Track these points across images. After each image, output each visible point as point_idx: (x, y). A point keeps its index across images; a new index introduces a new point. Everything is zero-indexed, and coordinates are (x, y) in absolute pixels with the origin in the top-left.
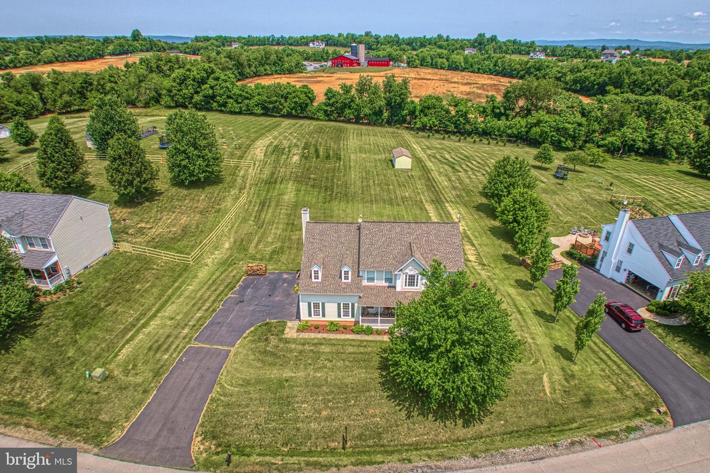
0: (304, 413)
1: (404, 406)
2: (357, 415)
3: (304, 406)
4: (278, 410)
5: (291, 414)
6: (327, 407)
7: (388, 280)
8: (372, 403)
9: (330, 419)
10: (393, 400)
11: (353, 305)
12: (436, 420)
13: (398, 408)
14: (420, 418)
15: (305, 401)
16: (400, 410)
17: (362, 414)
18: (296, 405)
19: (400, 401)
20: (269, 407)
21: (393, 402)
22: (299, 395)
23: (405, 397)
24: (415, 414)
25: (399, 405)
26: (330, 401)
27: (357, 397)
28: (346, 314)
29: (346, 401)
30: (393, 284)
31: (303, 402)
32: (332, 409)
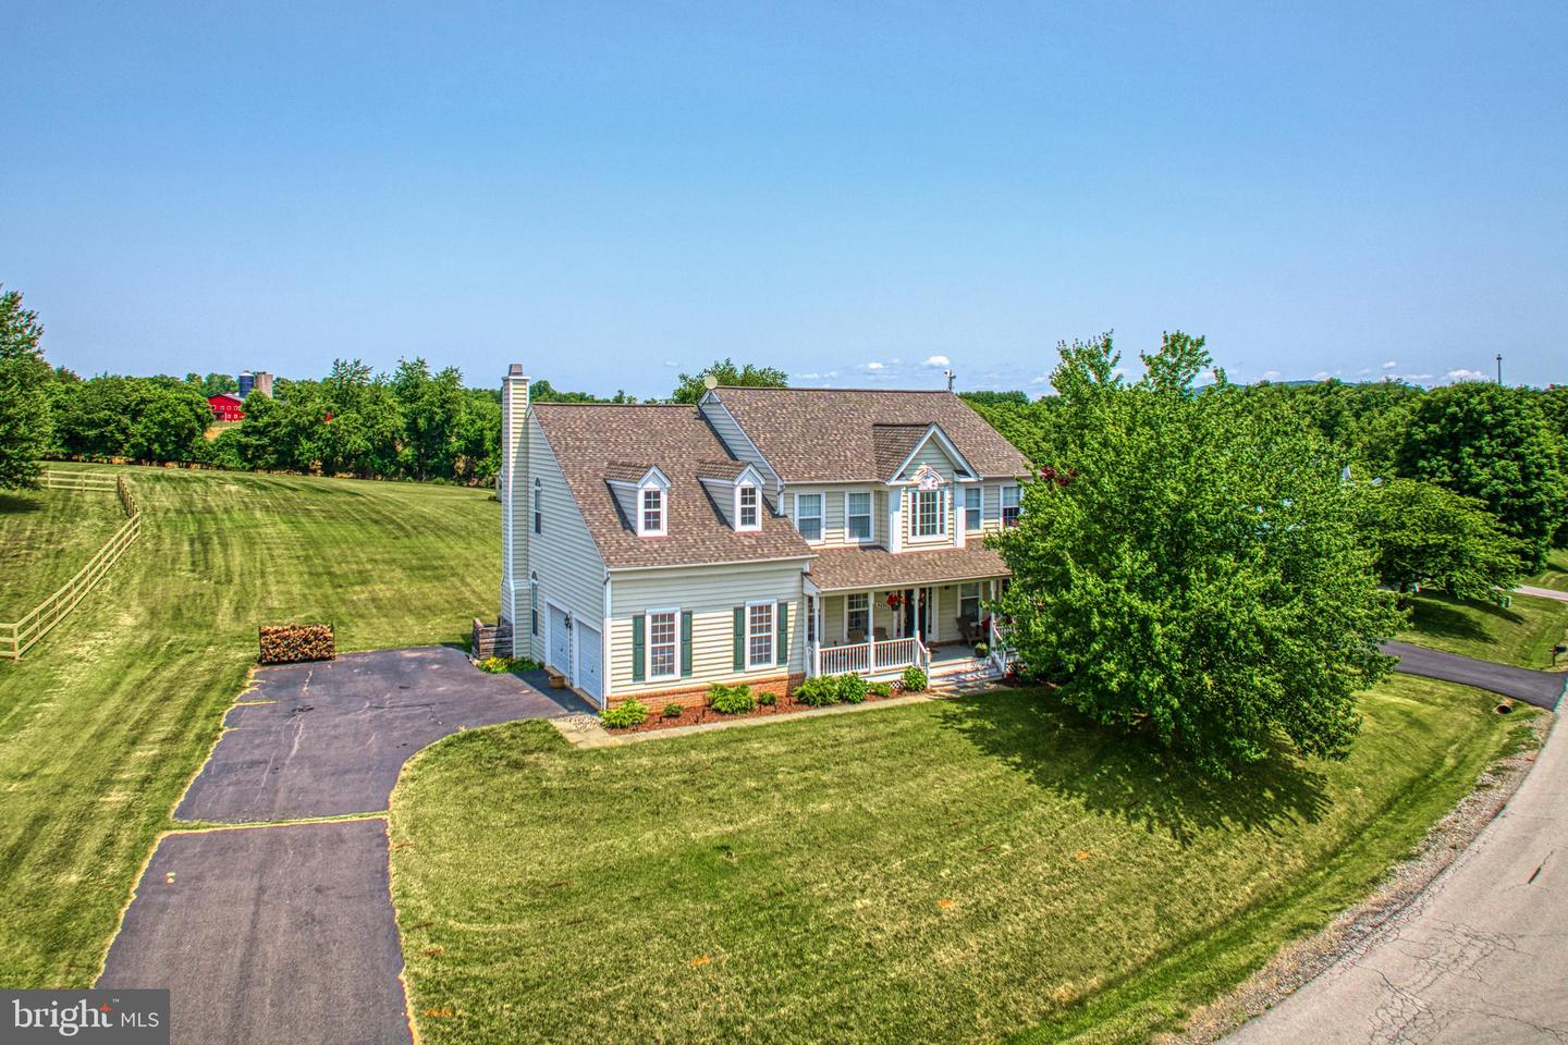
0: (878, 929)
1: (1147, 815)
2: (1051, 880)
3: (858, 904)
4: (773, 947)
5: (832, 946)
6: (942, 887)
7: (859, 525)
8: (1063, 834)
9: (979, 918)
10: (1108, 812)
11: (783, 607)
12: (1247, 828)
13: (1141, 825)
14: (1210, 832)
15: (849, 888)
16: (1150, 829)
17: (1063, 870)
18: (831, 911)
19: (1127, 808)
20: (729, 947)
21: (1114, 815)
22: (809, 875)
23: (1130, 796)
24: (1190, 826)
25: (1136, 817)
26: (935, 866)
27: (1007, 831)
28: (761, 656)
29: (988, 850)
30: (872, 539)
31: (847, 893)
32: (963, 886)
